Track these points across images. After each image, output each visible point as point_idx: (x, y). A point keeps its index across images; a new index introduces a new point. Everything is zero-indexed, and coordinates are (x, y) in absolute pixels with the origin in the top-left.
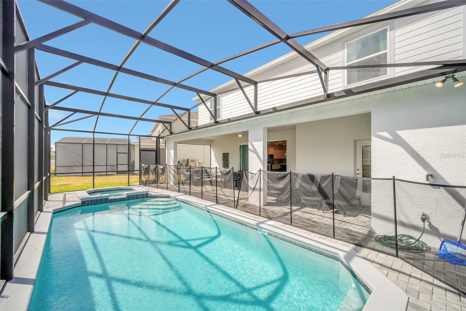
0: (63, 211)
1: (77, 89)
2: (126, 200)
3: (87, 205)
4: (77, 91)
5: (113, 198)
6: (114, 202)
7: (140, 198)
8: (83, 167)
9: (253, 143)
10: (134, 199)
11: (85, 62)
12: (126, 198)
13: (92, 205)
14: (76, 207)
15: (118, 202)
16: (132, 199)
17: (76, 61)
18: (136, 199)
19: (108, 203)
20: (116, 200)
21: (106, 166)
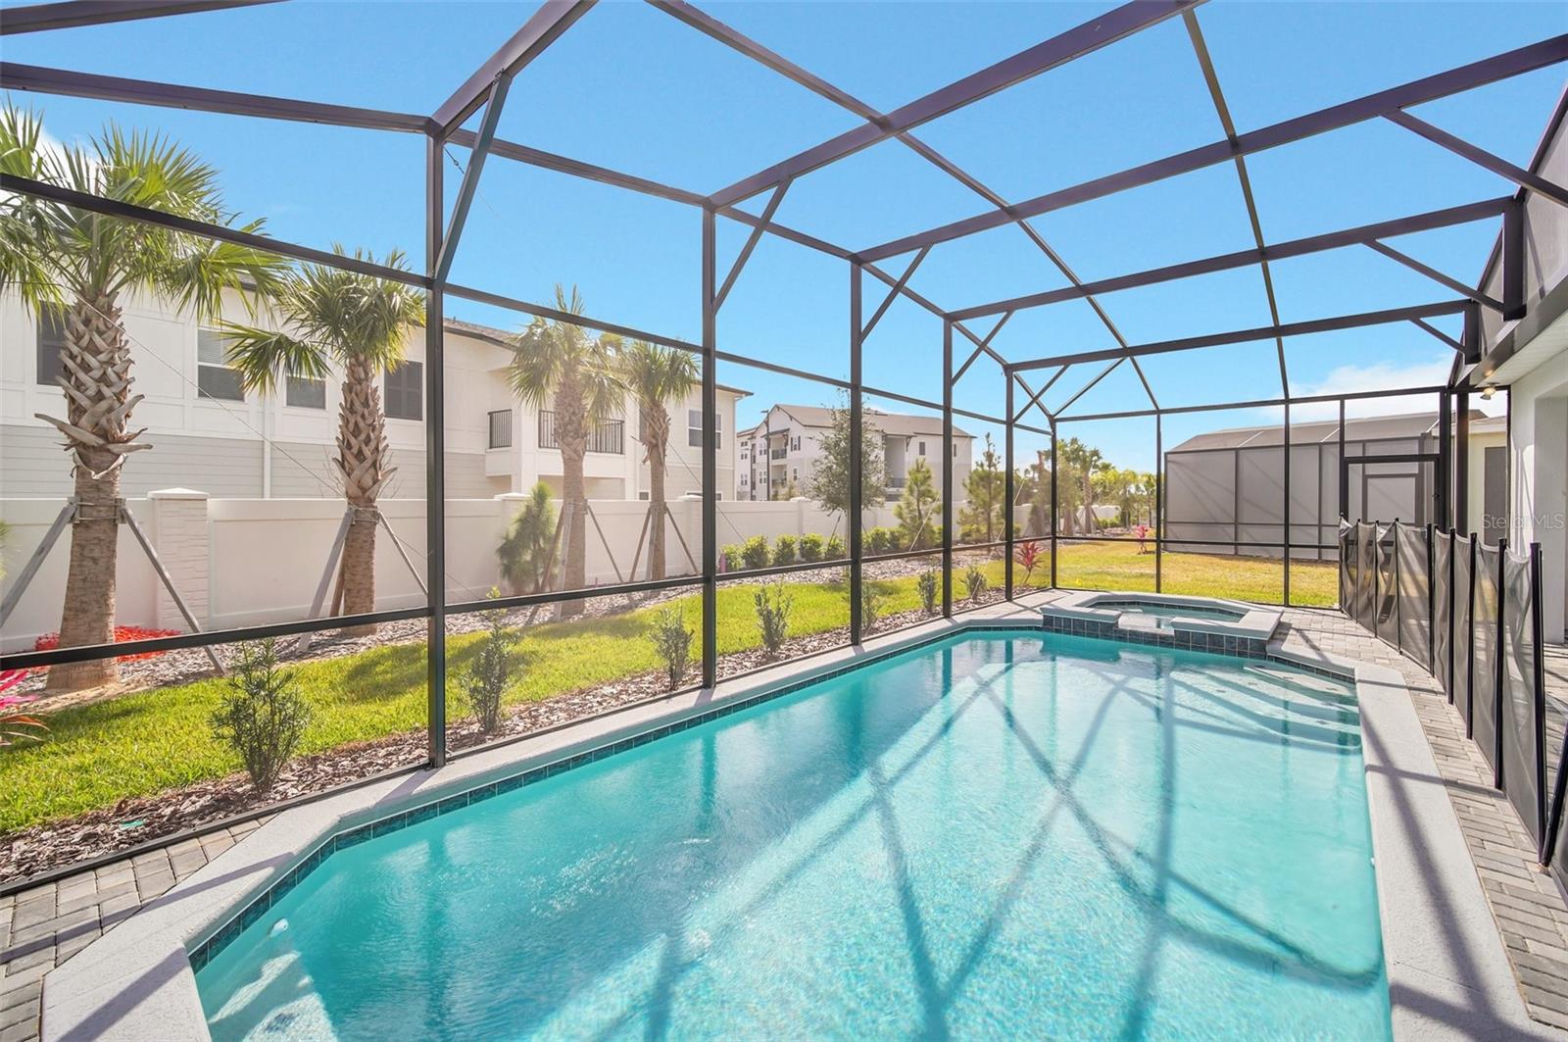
0: (995, 629)
1: (1009, 307)
2: (1170, 645)
3: (1057, 631)
4: (1010, 312)
5: (1129, 628)
6: (1132, 641)
7: (1230, 653)
8: (1240, 526)
10: (1204, 650)
11: (937, 242)
12: (1171, 637)
13: (1069, 633)
14: (1030, 628)
15: (1142, 646)
16: (1195, 648)
17: (916, 253)
18: (1211, 651)
19: (1111, 638)
20: (1137, 636)
21: (1317, 528)
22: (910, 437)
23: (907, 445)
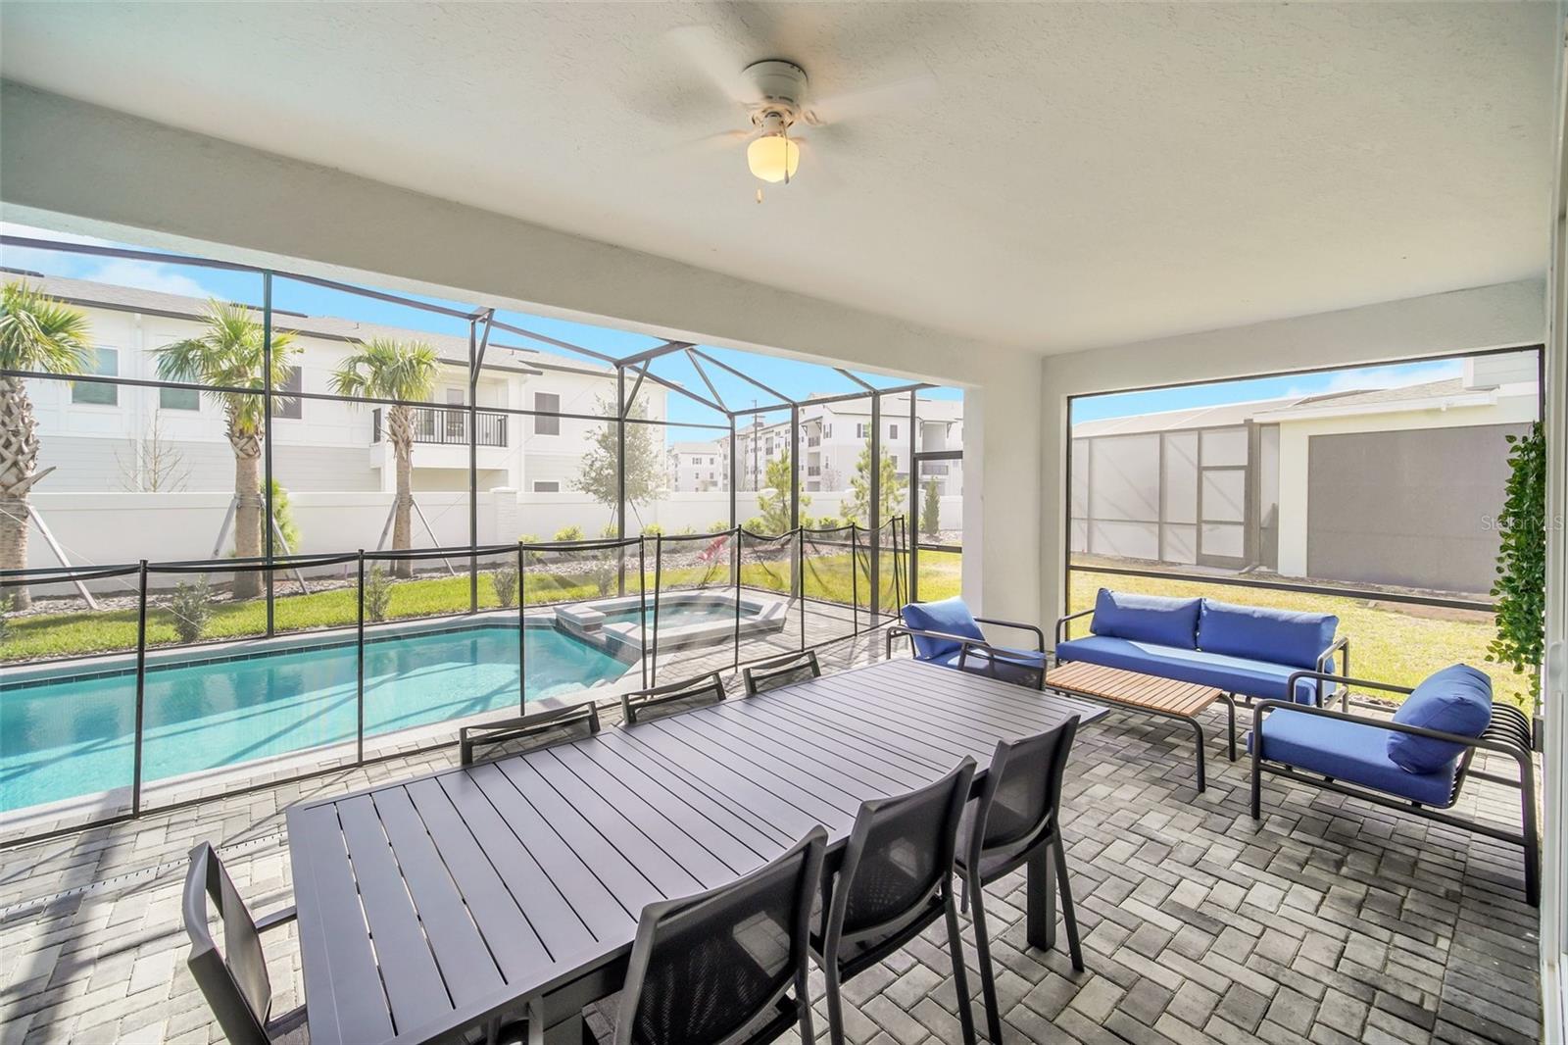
21: (1157, 526)
22: (951, 423)
23: (948, 431)
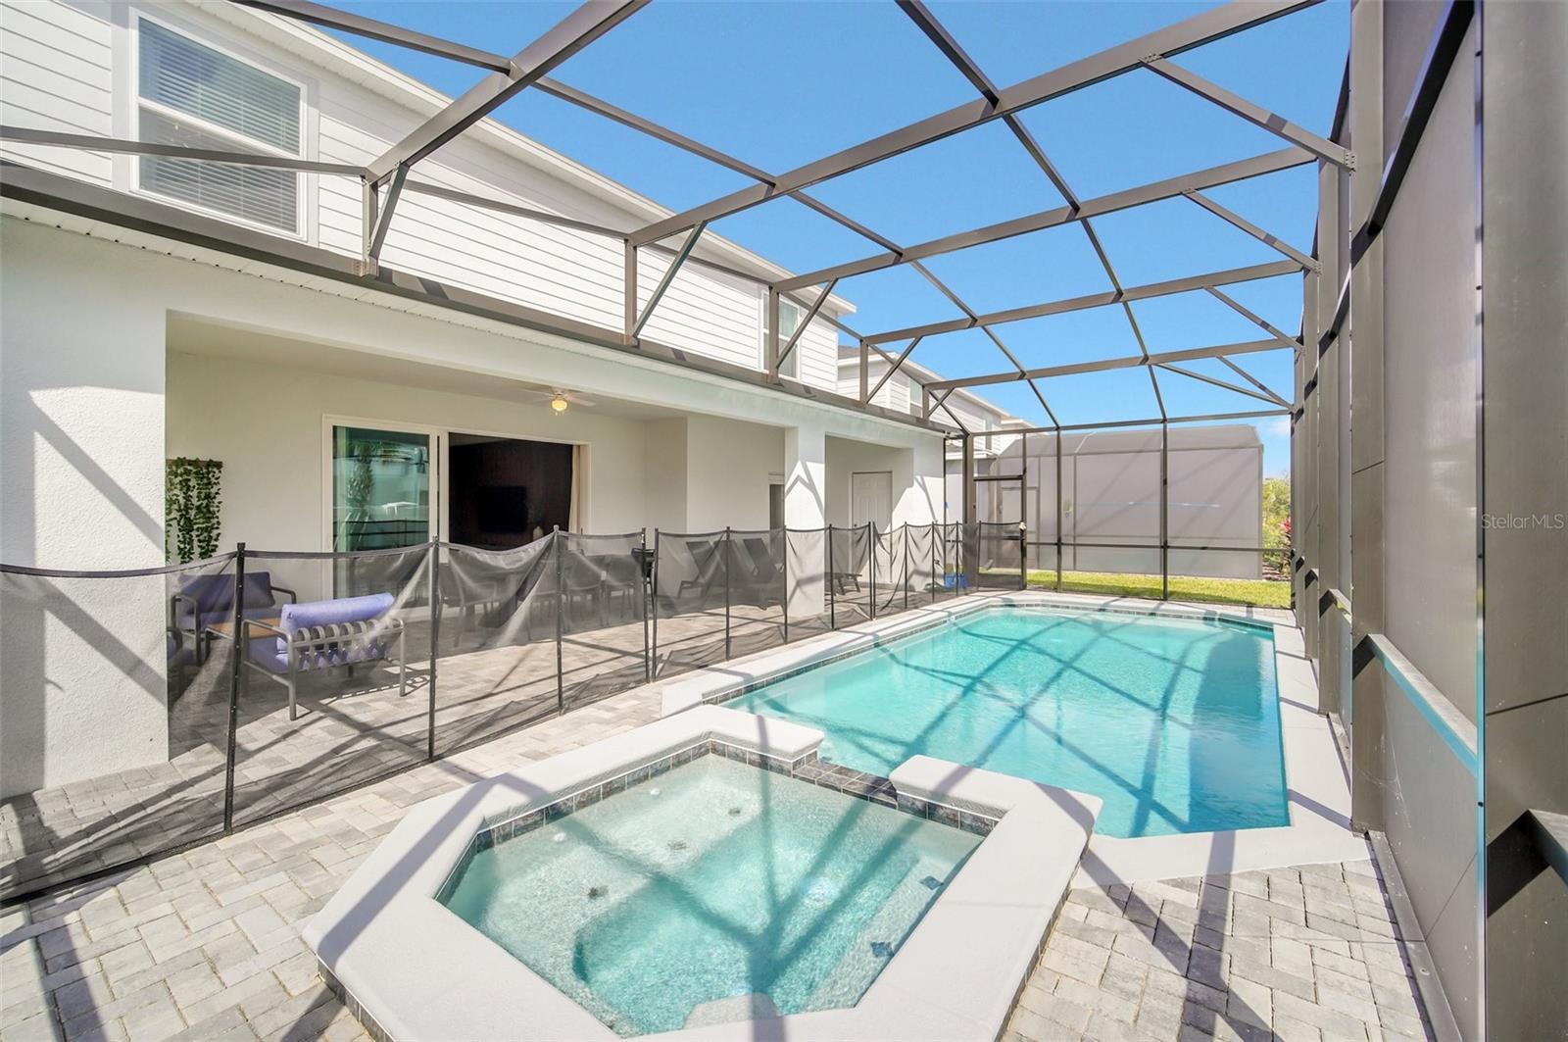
9: (809, 464)
